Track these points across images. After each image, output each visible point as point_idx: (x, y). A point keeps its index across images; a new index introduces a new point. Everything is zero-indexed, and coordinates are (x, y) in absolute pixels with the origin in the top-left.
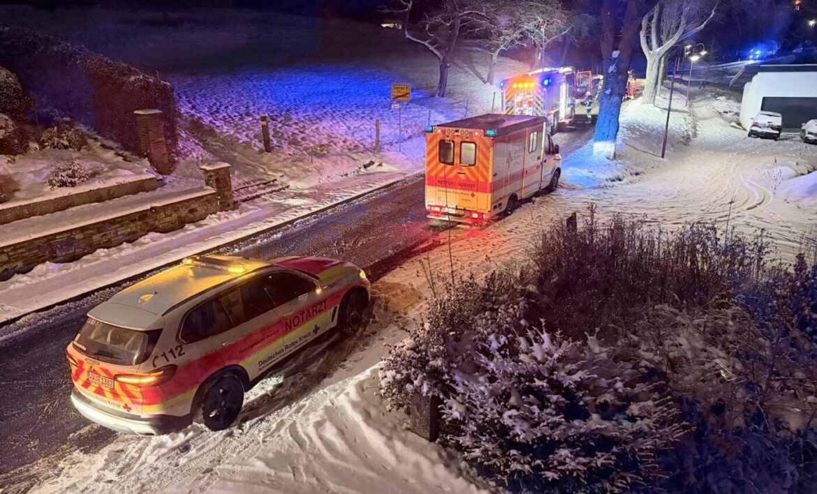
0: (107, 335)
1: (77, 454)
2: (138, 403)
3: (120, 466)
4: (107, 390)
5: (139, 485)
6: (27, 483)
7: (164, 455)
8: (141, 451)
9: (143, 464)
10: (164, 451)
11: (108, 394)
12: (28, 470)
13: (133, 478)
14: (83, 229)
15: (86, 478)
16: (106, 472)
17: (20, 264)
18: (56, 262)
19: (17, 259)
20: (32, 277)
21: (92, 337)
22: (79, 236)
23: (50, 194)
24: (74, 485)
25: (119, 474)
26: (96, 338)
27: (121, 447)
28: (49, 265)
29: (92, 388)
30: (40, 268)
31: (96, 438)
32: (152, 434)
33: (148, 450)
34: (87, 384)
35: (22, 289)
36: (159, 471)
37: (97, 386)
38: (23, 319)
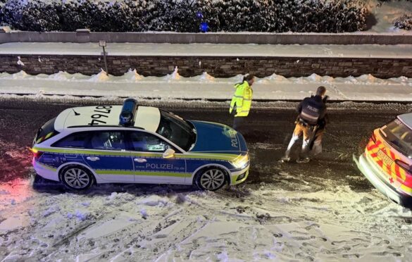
0: (403, 134)
1: (347, 187)
2: (401, 182)
3: (368, 207)
4: (385, 164)
5: (374, 224)
6: (320, 187)
7: (395, 217)
8: (382, 206)
9: (380, 214)
10: (395, 214)
11: (384, 167)
12: (322, 181)
13: (372, 218)
14: (400, 60)
15: (348, 202)
16: (359, 206)
17: (355, 71)
18: (374, 76)
19: (356, 67)
20: (358, 81)
21: (393, 131)
22: (396, 64)
23: (392, 32)
24: (341, 202)
25: (365, 211)
26: (395, 132)
27: (371, 197)
28: (370, 77)
29: (376, 159)
30: (364, 77)
31: (360, 185)
32: (397, 203)
33: (386, 209)
34: (374, 155)
35: (350, 86)
36: (387, 224)
37: (380, 159)
38: (345, 102)
